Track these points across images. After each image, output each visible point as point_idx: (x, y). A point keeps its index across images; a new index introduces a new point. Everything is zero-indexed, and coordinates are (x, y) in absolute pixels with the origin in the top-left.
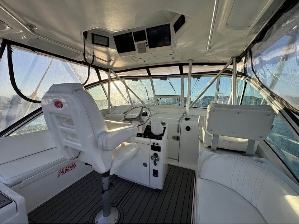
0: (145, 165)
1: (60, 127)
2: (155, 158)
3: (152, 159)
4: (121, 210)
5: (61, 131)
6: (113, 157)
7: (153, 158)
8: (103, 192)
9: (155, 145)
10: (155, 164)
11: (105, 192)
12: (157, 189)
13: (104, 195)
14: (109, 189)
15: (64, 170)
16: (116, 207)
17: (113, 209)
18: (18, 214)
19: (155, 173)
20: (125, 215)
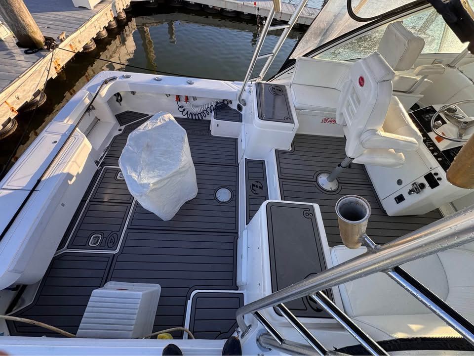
0: (399, 182)
1: (350, 97)
2: (418, 188)
3: (413, 184)
4: (340, 188)
5: (348, 101)
6: (365, 152)
7: (415, 185)
8: (339, 165)
9: (436, 177)
10: (410, 192)
11: (340, 167)
12: (385, 211)
13: (338, 167)
14: (344, 168)
15: (328, 120)
16: (339, 183)
17: (335, 182)
18: (292, 132)
19: (400, 199)
20: (340, 193)
